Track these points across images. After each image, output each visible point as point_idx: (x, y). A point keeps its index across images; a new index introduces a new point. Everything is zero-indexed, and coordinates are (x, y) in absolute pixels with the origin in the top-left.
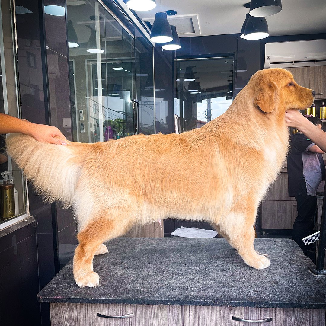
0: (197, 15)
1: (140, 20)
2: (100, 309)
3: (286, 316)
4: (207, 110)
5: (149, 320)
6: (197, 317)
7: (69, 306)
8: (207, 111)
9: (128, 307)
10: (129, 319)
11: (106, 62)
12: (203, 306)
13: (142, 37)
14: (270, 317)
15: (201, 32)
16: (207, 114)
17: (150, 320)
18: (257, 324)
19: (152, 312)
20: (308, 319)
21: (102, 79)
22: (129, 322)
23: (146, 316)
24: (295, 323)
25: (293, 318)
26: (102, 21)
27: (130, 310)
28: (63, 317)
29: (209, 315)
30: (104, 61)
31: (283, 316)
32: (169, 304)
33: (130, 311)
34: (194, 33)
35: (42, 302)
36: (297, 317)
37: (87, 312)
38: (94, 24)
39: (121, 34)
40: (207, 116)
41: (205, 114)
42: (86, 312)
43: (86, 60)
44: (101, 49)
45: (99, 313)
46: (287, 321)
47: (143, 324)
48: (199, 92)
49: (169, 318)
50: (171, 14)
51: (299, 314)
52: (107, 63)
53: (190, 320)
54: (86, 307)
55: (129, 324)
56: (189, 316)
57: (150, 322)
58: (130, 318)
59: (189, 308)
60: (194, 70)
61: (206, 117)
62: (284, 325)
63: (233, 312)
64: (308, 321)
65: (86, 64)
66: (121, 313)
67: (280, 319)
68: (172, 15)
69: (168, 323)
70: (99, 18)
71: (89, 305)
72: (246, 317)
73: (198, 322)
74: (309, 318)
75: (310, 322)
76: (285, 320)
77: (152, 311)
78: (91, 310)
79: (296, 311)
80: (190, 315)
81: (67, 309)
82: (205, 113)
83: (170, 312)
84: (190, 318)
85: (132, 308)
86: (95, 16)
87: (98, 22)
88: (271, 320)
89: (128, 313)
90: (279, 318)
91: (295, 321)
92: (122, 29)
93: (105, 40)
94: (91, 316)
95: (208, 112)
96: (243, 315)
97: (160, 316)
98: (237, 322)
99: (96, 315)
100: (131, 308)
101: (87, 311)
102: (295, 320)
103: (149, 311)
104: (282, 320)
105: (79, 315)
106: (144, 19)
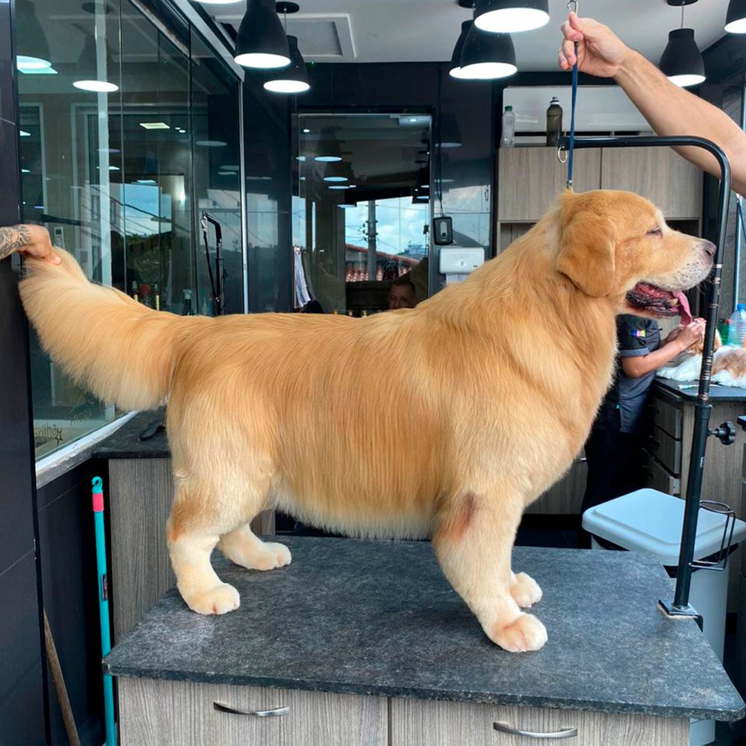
0: (348, 16)
1: (208, 20)
4: (367, 222)
5: (320, 721)
7: (158, 685)
8: (367, 225)
9: (277, 695)
10: (278, 717)
11: (121, 113)
12: (439, 700)
13: (214, 56)
15: (355, 53)
16: (366, 232)
17: (322, 722)
18: (546, 742)
21: (110, 147)
22: (278, 724)
26: (112, 17)
27: (281, 700)
28: (144, 707)
30: (118, 109)
32: (369, 693)
33: (281, 702)
34: (340, 56)
37: (193, 699)
38: (93, 23)
39: (156, 45)
40: (367, 237)
41: (364, 232)
42: (191, 699)
43: (73, 106)
44: (110, 81)
45: (218, 702)
48: (351, 186)
50: (285, 10)
52: (124, 115)
55: (278, 728)
57: (323, 726)
58: (280, 716)
60: (339, 136)
61: (365, 239)
62: (600, 745)
63: (495, 714)
65: (73, 113)
68: (288, 12)
70: (103, 10)
78: (202, 696)
81: (152, 690)
82: (362, 229)
85: (286, 696)
86: (94, 4)
87: (100, 18)
89: (277, 706)
92: (159, 35)
93: (119, 59)
94: (201, 709)
95: (369, 228)
98: (504, 735)
99: (212, 706)
100: (283, 696)
105: (176, 704)
106: (219, 18)
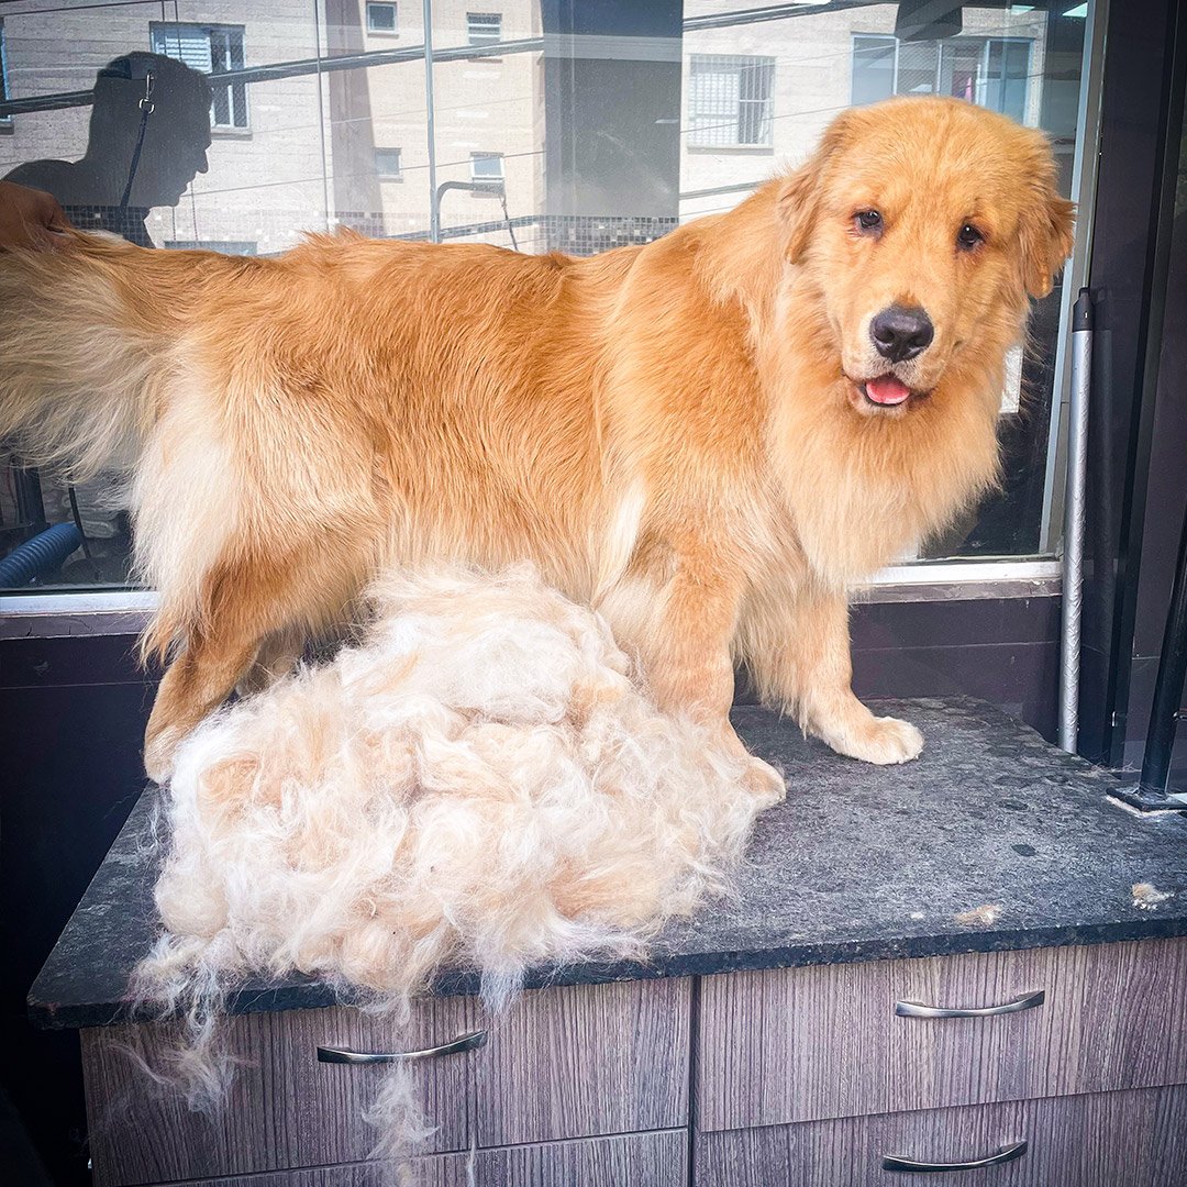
2: (331, 1028)
3: (1092, 980)
6: (758, 1022)
14: (1037, 989)
19: (567, 1016)
20: (1171, 982)
23: (538, 1038)
24: (1124, 1002)
25: (1120, 982)
29: (805, 1007)
31: (1082, 979)
35: (60, 1025)
36: (1132, 979)
46: (1095, 996)
47: (526, 1072)
49: (638, 1033)
51: (1138, 965)
53: (729, 1035)
54: (267, 1031)
56: (723, 1020)
59: (724, 987)
64: (1170, 989)
66: (427, 1036)
67: (1072, 992)
69: (633, 1053)
71: (281, 1018)
72: (947, 1000)
73: (758, 1042)
74: (1172, 977)
75: (1175, 990)
76: (1090, 993)
77: (566, 1009)
79: (1132, 958)
80: (730, 1015)
83: (643, 1006)
84: (729, 1031)
88: (1036, 1000)
90: (1069, 988)
91: (1123, 993)
96: (937, 990)
97: (598, 1029)
101: (267, 1044)
102: (1124, 989)
103: (555, 1012)
104: (1077, 996)
